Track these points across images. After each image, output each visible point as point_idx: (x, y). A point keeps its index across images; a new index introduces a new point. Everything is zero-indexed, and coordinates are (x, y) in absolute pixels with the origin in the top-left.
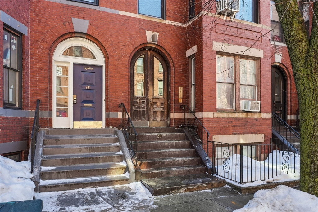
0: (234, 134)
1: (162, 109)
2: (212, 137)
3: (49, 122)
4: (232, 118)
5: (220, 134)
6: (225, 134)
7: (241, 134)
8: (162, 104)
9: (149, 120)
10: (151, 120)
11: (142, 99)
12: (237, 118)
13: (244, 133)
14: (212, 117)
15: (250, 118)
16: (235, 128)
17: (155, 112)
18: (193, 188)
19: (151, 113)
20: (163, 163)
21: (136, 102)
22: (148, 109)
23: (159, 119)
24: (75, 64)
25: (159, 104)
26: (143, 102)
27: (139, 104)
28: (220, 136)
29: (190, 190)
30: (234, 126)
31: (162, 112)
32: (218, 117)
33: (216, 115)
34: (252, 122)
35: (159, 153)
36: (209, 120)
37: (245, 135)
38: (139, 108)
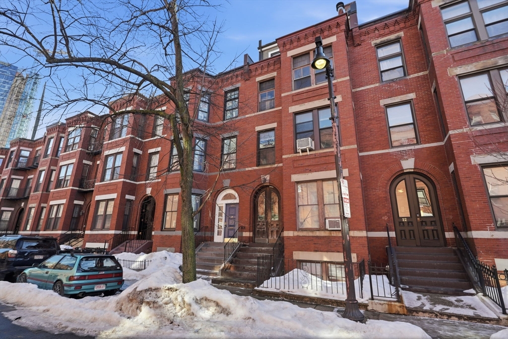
0: (316, 251)
1: (277, 229)
2: (292, 253)
3: (212, 238)
4: (313, 237)
5: (301, 251)
6: (305, 251)
7: (325, 251)
8: (277, 225)
9: (268, 238)
10: (270, 238)
11: (263, 222)
12: (318, 236)
13: (327, 251)
14: (292, 235)
15: (335, 237)
16: (317, 246)
17: (272, 231)
18: (234, 284)
19: (270, 232)
20: (244, 268)
21: (259, 224)
22: (268, 229)
23: (275, 237)
24: (226, 204)
25: (275, 225)
26: (264, 224)
27: (261, 226)
28: (300, 252)
29: (232, 285)
30: (315, 244)
31: (277, 231)
32: (298, 236)
33: (296, 233)
34: (338, 241)
35: (247, 261)
36: (289, 238)
37: (329, 253)
38: (261, 229)
